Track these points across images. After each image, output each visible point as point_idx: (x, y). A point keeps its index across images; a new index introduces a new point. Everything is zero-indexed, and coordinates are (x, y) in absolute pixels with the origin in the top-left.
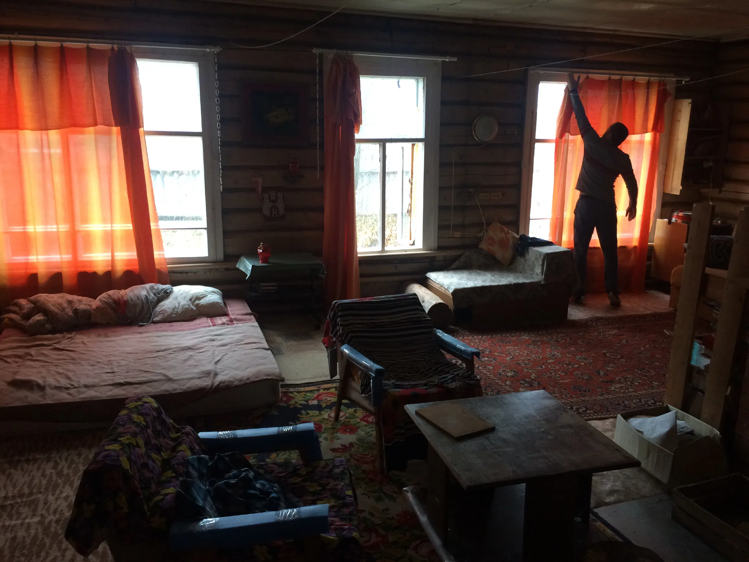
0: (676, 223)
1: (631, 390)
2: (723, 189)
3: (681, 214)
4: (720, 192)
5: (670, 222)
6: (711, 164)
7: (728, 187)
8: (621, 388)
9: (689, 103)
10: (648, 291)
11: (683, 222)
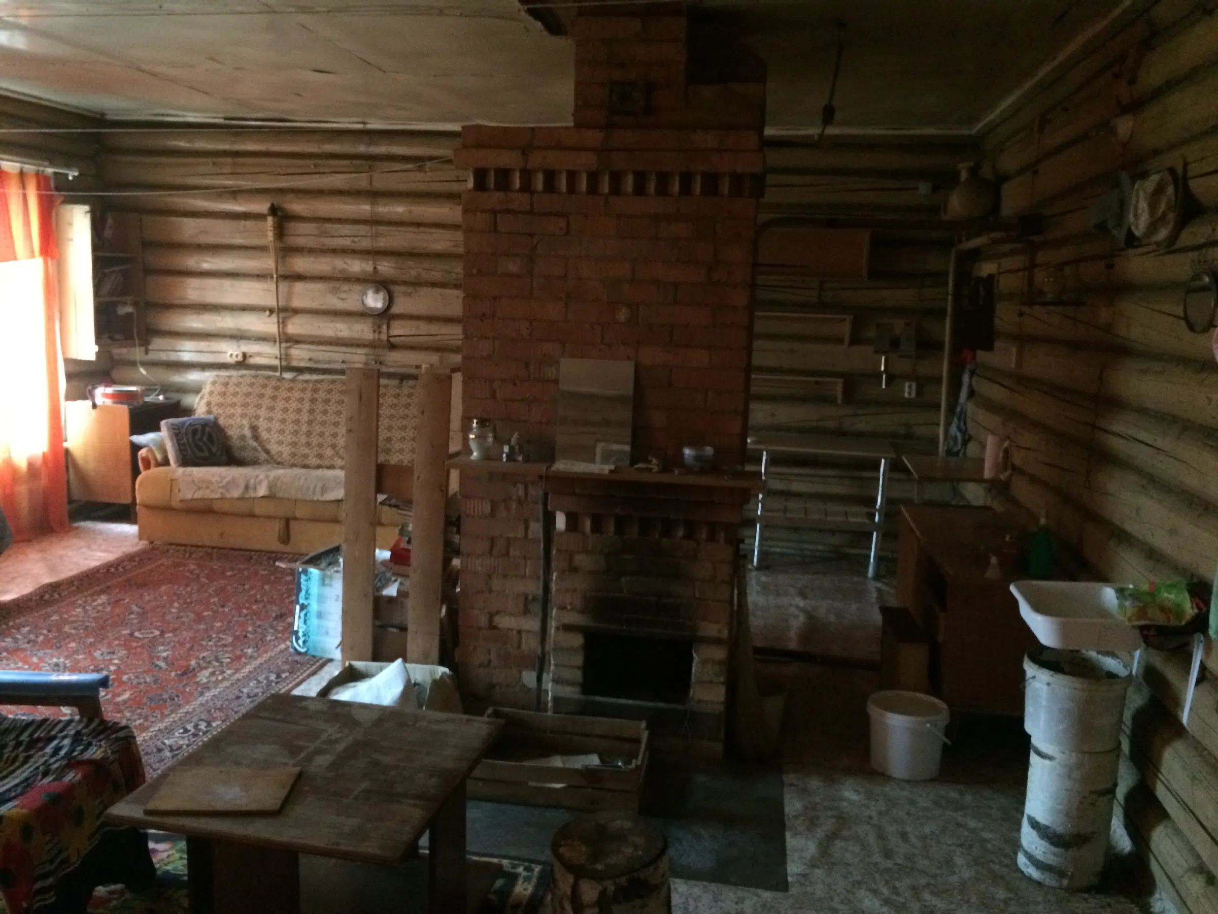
0: (104, 408)
1: (229, 672)
2: (150, 347)
3: (110, 390)
4: (147, 352)
5: (94, 406)
6: (129, 309)
7: (157, 343)
8: (213, 674)
9: (87, 212)
10: (76, 525)
11: (114, 403)
